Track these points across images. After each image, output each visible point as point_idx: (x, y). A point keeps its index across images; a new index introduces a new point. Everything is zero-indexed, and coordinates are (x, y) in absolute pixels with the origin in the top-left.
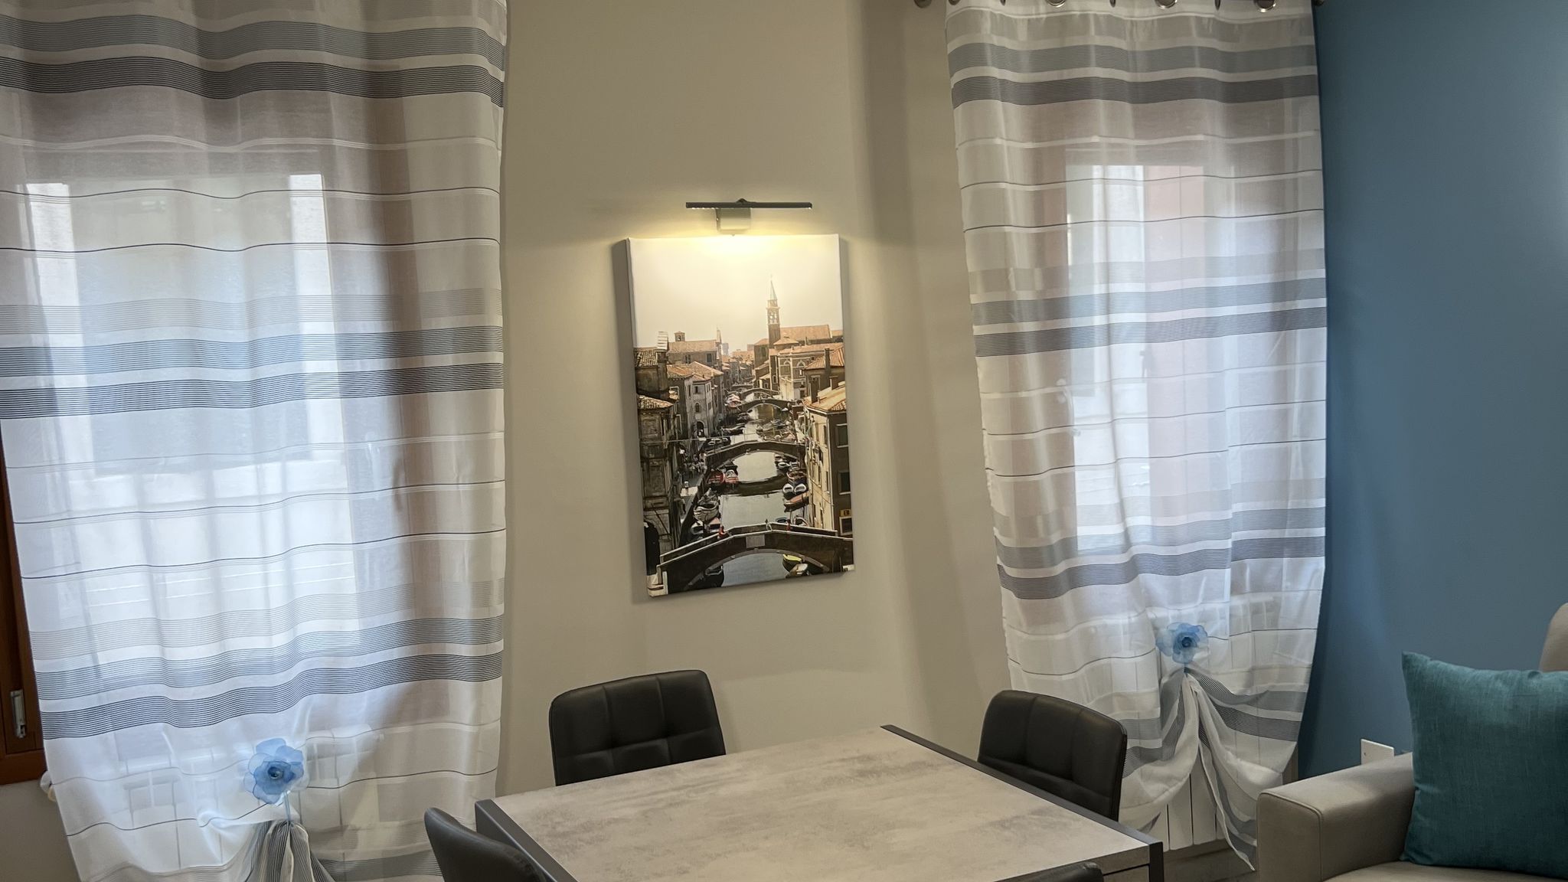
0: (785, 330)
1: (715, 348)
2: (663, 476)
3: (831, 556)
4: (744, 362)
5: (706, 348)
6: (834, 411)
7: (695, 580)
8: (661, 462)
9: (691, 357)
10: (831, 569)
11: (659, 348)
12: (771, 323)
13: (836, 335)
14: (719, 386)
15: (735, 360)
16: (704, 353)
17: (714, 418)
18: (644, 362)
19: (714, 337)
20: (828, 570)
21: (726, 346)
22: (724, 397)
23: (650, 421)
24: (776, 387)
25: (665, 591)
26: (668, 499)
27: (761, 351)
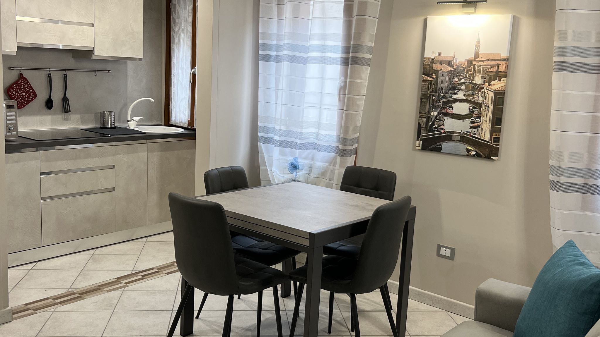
0: (482, 54)
1: (452, 59)
2: (426, 106)
3: (486, 151)
4: (462, 66)
5: (449, 59)
6: (498, 91)
7: (432, 147)
8: (426, 101)
9: (443, 62)
10: (485, 156)
11: (431, 58)
12: (476, 51)
13: (503, 58)
14: (451, 75)
15: (459, 65)
16: (448, 61)
17: (448, 86)
18: (426, 63)
19: (452, 55)
20: (484, 156)
21: (457, 59)
22: (452, 79)
23: (425, 85)
24: (474, 77)
25: (420, 148)
26: (426, 115)
27: (470, 62)
